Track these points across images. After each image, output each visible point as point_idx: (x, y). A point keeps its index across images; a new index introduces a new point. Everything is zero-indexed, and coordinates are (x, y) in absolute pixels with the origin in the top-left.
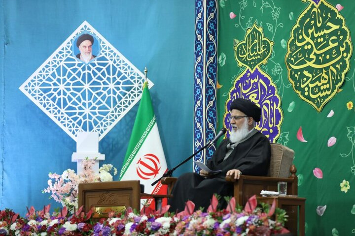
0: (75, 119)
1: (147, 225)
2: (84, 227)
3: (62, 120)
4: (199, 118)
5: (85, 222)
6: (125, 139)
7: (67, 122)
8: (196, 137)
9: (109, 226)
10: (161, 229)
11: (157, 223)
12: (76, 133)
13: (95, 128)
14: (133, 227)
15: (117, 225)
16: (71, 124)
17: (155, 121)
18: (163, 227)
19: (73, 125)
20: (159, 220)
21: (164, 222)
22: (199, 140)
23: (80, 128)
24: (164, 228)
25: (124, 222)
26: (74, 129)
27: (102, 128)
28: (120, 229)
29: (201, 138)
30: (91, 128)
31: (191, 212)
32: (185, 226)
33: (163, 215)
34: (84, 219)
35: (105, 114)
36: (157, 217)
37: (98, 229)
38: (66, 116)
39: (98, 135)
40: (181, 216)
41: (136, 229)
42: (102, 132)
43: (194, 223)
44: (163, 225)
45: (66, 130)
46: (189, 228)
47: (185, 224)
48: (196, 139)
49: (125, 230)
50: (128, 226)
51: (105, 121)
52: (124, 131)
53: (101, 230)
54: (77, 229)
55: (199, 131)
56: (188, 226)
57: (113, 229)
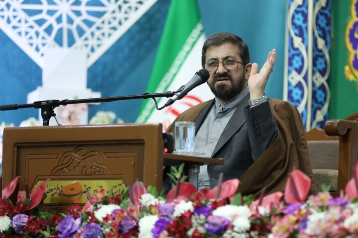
0: (40, 22)
1: (193, 221)
2: (29, 223)
3: (14, 22)
4: (300, 28)
5: (28, 213)
6: (127, 65)
7: (23, 27)
8: (290, 64)
9: (97, 222)
10: (229, 231)
11: (219, 217)
12: (42, 50)
13: (79, 42)
14: (160, 226)
15: (117, 220)
16: (32, 33)
17: (202, 32)
18: (233, 227)
19: (37, 34)
20: (223, 213)
21: (235, 216)
22: (299, 71)
23: (50, 40)
24: (236, 229)
25: (135, 215)
26: (37, 41)
27: (92, 42)
28: (126, 229)
29: (302, 67)
30: (71, 42)
31: (301, 195)
32: (296, 227)
33: (227, 202)
34: (25, 206)
35: (99, 15)
36: (215, 206)
37: (69, 227)
38: (23, 16)
39: (85, 56)
40: (272, 204)
41: (169, 230)
42: (93, 50)
43: (320, 221)
44: (234, 223)
45: (22, 43)
46: (308, 231)
47: (297, 221)
48: (291, 68)
49: (138, 231)
50: (147, 223)
51: (98, 28)
52: (126, 50)
53: (76, 232)
54: (11, 228)
55: (299, 54)
56: (305, 227)
57: (107, 230)
